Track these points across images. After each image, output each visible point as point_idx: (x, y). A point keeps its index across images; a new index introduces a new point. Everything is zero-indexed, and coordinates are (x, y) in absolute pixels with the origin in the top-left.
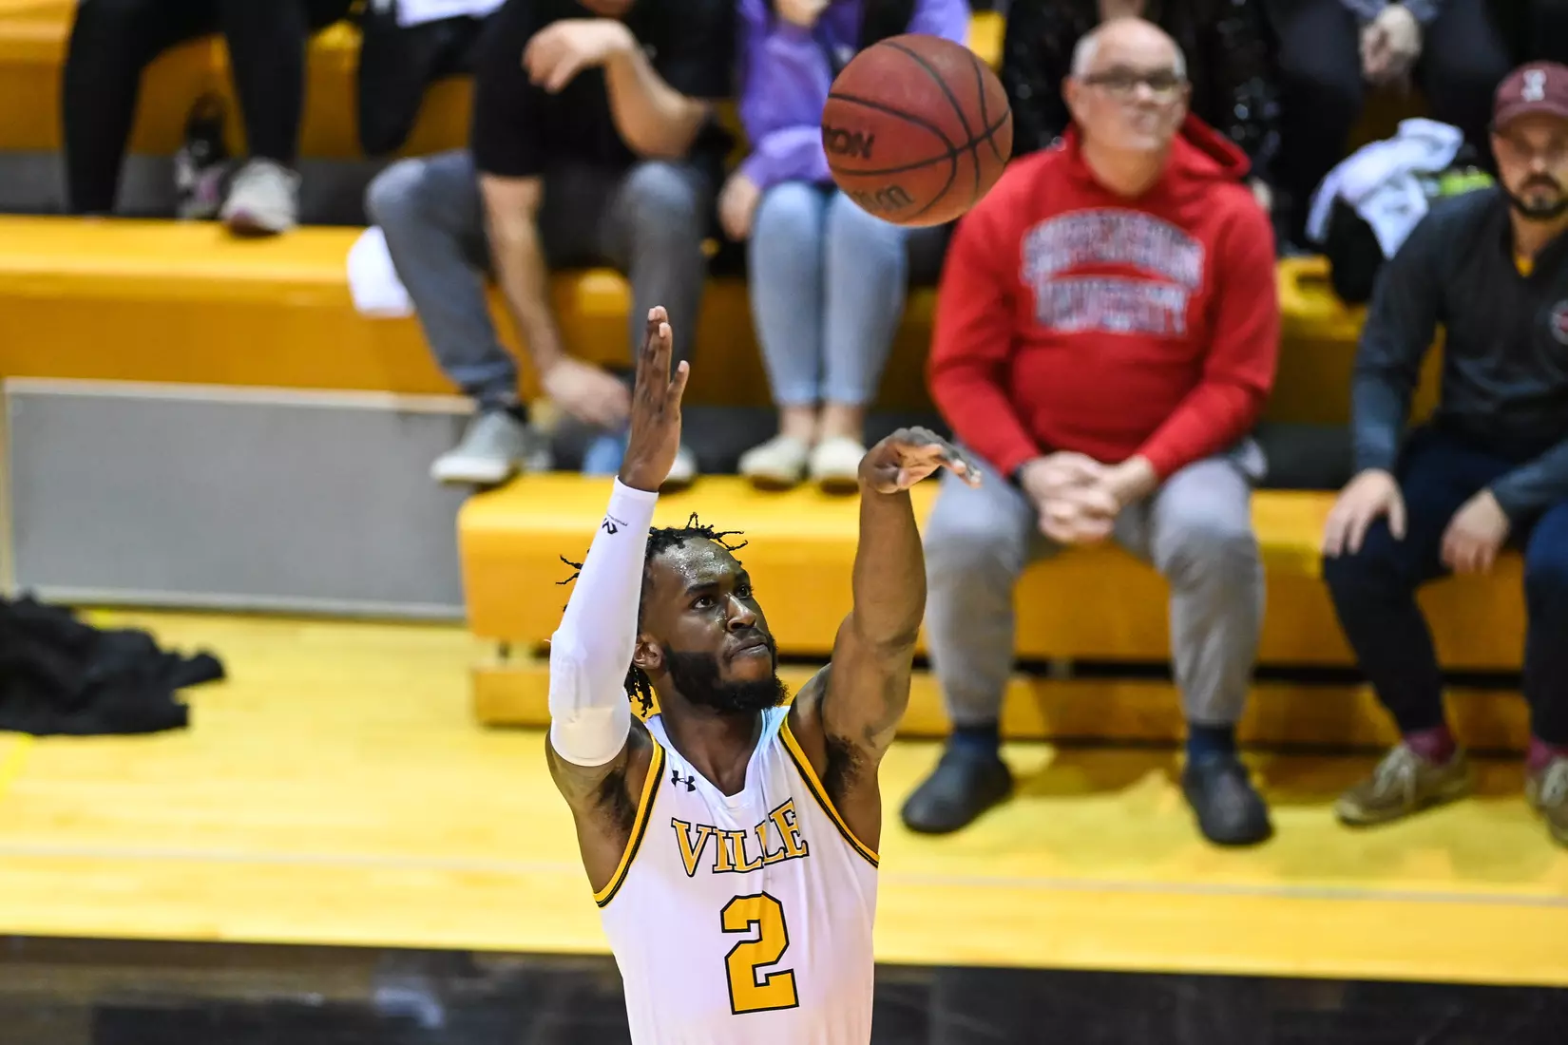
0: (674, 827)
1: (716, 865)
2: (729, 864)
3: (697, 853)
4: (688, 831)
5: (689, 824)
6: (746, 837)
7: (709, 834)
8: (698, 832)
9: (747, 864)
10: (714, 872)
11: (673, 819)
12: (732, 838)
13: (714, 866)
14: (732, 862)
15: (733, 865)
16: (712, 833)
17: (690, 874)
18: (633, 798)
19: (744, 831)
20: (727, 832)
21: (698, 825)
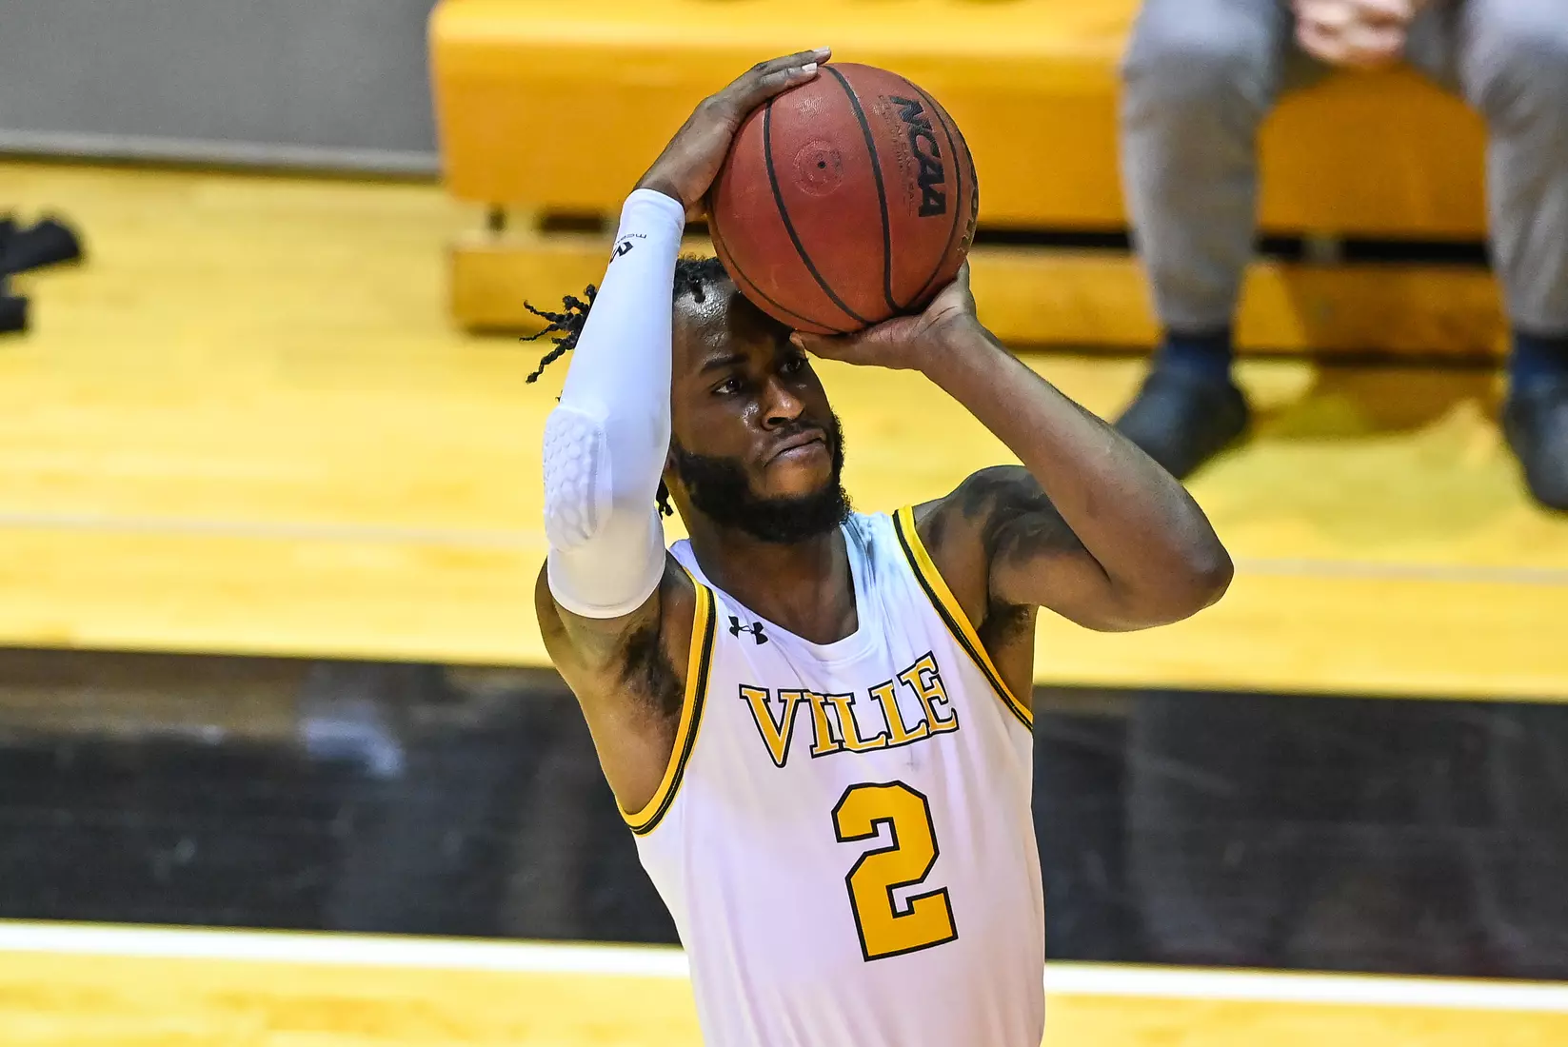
0: (746, 698)
1: (816, 745)
2: (833, 741)
3: (785, 730)
4: (767, 701)
5: (767, 691)
6: (853, 702)
7: (797, 702)
8: (780, 701)
9: (860, 741)
10: (813, 756)
11: (741, 686)
12: (833, 704)
13: (812, 747)
14: (837, 736)
15: (841, 742)
16: (803, 700)
17: (780, 763)
18: (677, 665)
19: (852, 695)
20: (825, 696)
21: (779, 691)
